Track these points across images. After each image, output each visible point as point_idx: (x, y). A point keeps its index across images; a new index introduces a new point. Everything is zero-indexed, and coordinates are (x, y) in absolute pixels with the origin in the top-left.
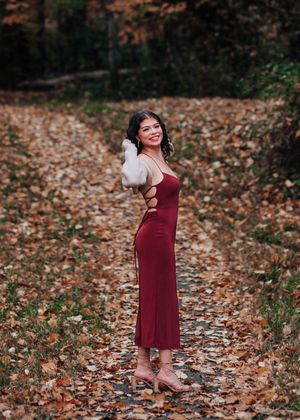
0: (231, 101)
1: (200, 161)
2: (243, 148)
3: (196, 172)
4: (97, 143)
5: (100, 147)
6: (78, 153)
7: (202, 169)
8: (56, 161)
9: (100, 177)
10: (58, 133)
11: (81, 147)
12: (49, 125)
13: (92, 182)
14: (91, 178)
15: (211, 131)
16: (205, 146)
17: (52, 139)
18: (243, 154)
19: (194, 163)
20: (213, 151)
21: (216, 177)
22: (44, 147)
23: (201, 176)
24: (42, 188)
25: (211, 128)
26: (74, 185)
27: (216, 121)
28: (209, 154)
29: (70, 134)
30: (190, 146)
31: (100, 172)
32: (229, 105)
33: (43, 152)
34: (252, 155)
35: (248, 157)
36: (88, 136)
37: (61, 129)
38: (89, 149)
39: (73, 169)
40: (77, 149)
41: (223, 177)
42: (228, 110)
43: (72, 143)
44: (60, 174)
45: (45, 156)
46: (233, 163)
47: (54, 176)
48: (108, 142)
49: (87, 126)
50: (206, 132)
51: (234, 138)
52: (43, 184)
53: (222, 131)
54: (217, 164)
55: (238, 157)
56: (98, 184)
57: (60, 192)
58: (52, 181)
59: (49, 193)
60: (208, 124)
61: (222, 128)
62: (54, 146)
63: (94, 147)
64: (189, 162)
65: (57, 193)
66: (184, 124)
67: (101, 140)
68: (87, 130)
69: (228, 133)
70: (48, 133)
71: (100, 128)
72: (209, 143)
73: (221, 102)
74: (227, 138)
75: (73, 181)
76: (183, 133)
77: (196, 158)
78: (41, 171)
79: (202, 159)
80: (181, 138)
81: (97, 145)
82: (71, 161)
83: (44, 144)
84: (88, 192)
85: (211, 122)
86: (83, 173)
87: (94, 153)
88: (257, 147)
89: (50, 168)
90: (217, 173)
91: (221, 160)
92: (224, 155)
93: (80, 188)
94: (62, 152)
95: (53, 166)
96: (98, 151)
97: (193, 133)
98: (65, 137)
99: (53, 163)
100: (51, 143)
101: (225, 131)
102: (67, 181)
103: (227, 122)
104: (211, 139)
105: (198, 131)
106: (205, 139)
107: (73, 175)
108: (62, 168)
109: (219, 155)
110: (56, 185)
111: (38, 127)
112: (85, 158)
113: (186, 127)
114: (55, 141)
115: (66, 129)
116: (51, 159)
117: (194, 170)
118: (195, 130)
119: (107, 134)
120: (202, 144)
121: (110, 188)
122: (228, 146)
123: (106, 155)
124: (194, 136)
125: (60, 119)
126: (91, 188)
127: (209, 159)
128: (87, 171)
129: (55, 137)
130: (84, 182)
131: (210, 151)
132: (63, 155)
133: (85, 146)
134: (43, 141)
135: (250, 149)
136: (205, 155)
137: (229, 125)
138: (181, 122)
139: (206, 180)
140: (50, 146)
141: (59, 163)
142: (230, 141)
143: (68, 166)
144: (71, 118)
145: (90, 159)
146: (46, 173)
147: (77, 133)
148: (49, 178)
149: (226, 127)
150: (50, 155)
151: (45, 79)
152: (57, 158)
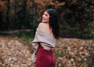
0: (80, 40)
1: (66, 58)
2: (83, 55)
3: (64, 62)
4: (26, 49)
5: (27, 51)
6: (18, 53)
7: (66, 61)
8: (9, 55)
9: (26, 61)
10: (11, 45)
11: (19, 51)
12: (8, 43)
13: (23, 62)
14: (22, 61)
15: (71, 48)
16: (68, 53)
17: (8, 47)
18: (83, 57)
19: (64, 59)
20: (71, 55)
21: (72, 64)
22: (5, 50)
23: (65, 63)
24: (3, 63)
25: (71, 47)
26: (15, 63)
27: (73, 45)
28: (69, 56)
29: (15, 46)
30: (62, 53)
31: (26, 59)
32: (79, 41)
33: (4, 51)
34: (86, 57)
35: (85, 58)
36: (23, 47)
37: (12, 44)
38: (22, 52)
39: (16, 58)
40: (18, 51)
41: (74, 64)
42: (78, 42)
43: (16, 49)
44: (10, 59)
45: (5, 53)
46: (79, 59)
47: (8, 60)
48: (30, 49)
49: (22, 44)
50: (69, 49)
51: (80, 51)
52: (3, 62)
53: (75, 49)
54: (72, 60)
55: (81, 57)
56: (25, 63)
57: (10, 65)
58: (7, 61)
59: (6, 65)
60: (70, 46)
61: (75, 47)
62: (9, 49)
63: (24, 51)
64: (61, 58)
65: (8, 65)
66: (61, 46)
67: (27, 49)
68: (22, 45)
69: (78, 49)
70: (7, 45)
71: (27, 45)
72: (70, 52)
73: (76, 40)
74: (77, 51)
75: (15, 62)
76: (60, 48)
77: (64, 57)
78: (3, 58)
79: (67, 58)
80: (59, 50)
81: (26, 51)
82: (15, 55)
83: (5, 49)
84: (21, 66)
85: (71, 45)
86: (19, 59)
87: (24, 53)
88: (88, 55)
89: (7, 57)
90: (72, 63)
91: (74, 58)
92: (75, 56)
93: (17, 64)
94: (11, 52)
95: (8, 56)
96: (26, 52)
97: (64, 48)
98: (13, 47)
99: (8, 55)
100: (8, 49)
101: (77, 48)
102: (13, 62)
103: (78, 45)
104: (71, 51)
105: (66, 48)
106: (68, 51)
107: (15, 60)
108: (11, 57)
109: (73, 56)
110: (8, 62)
111: (3, 43)
112: (21, 54)
113: (61, 47)
114: (9, 48)
115: (14, 44)
116: (7, 54)
117: (63, 61)
118: (65, 47)
119: (30, 47)
120: (67, 52)
121: (30, 65)
122: (77, 54)
123: (29, 54)
124: (64, 50)
125: (12, 41)
126: (22, 64)
127: (70, 58)
128: (21, 59)
129: (9, 46)
130: (19, 62)
131: (70, 55)
132: (12, 53)
133: (21, 50)
134: (5, 48)
135: (86, 55)
136: (68, 56)
137: (78, 47)
138: (60, 45)
139: (67, 64)
140: (7, 50)
141: (10, 55)
142: (78, 52)
143: (14, 56)
144: (16, 41)
145: (23, 55)
146: (5, 58)
147: (18, 46)
148: (6, 60)
149: (77, 47)
150: (7, 53)
151: (8, 31)
152: (10, 54)
